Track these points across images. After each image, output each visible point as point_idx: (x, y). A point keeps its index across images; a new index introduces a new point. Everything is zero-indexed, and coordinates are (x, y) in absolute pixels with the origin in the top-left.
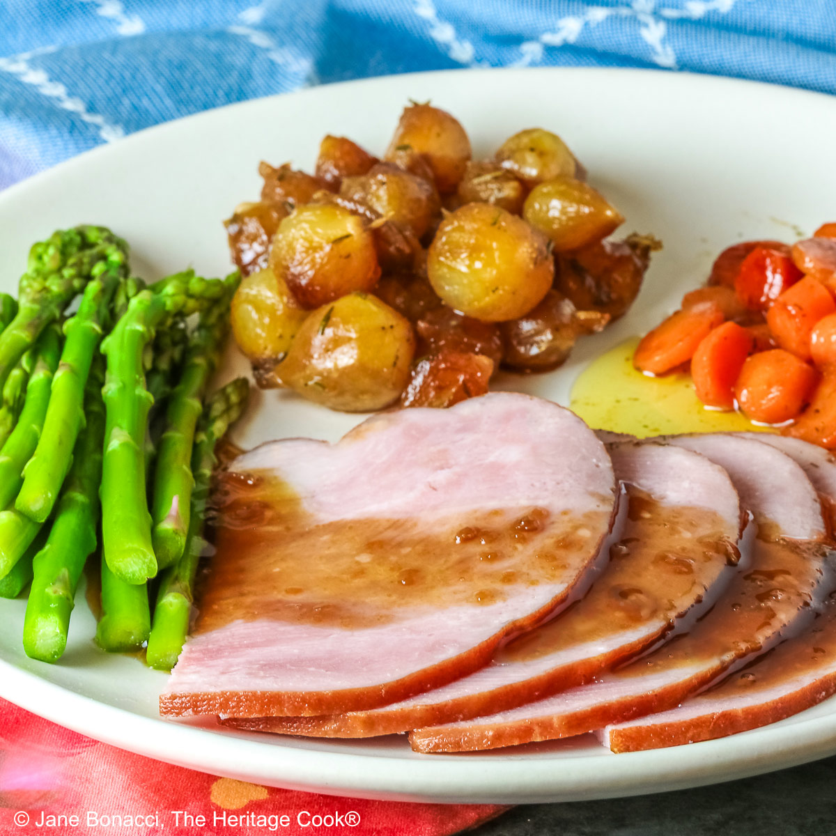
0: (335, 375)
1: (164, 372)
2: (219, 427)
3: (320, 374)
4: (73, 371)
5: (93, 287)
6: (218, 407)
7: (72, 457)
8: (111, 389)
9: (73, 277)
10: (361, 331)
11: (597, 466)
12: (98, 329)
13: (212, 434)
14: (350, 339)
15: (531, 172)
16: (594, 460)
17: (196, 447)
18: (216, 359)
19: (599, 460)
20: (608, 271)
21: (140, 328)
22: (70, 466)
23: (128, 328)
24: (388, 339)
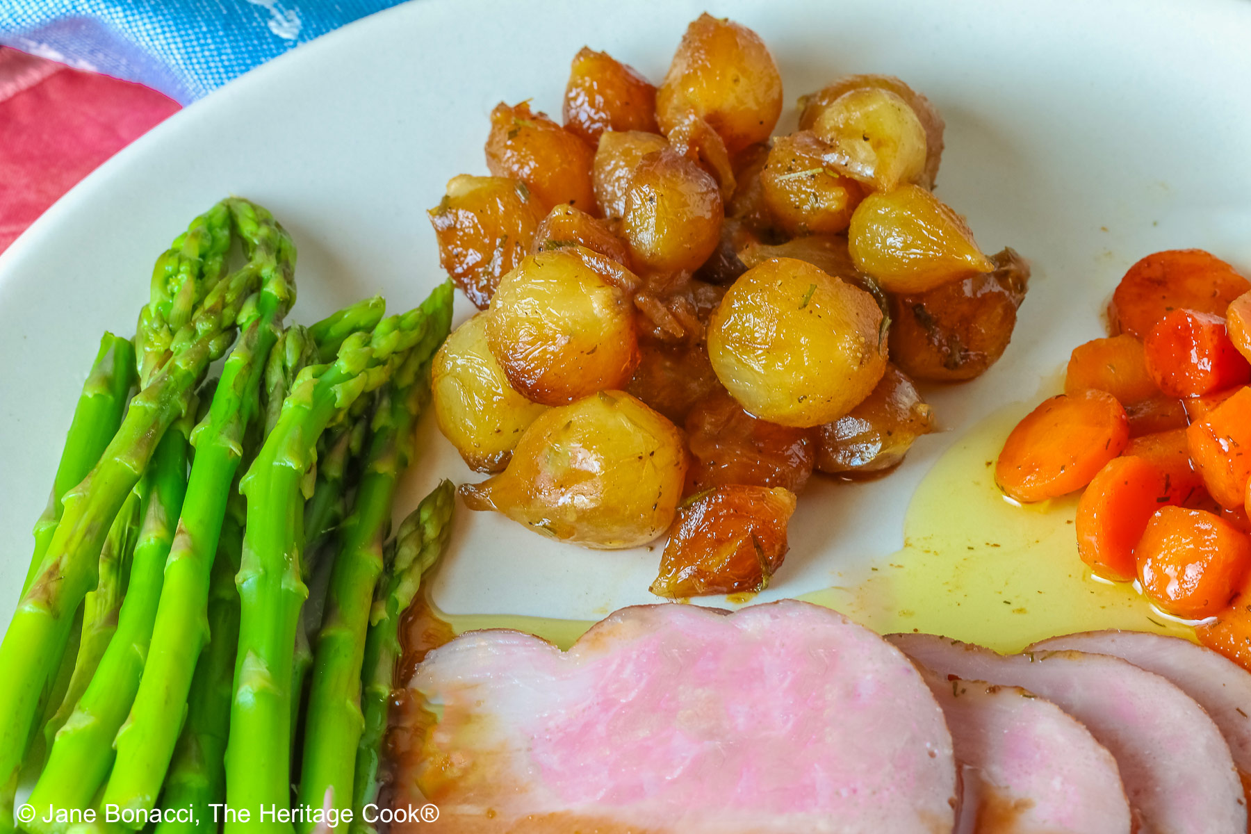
0: (571, 518)
1: (335, 480)
2: (405, 592)
3: (549, 515)
4: (194, 551)
5: (236, 359)
6: (407, 553)
7: (187, 705)
8: (248, 579)
9: (210, 335)
10: (607, 464)
11: (932, 755)
12: (237, 451)
13: (396, 603)
14: (591, 476)
15: (865, 171)
16: (928, 745)
17: (371, 629)
18: (409, 453)
19: (935, 744)
20: (966, 322)
21: (294, 464)
22: (183, 724)
23: (276, 463)
24: (647, 470)
